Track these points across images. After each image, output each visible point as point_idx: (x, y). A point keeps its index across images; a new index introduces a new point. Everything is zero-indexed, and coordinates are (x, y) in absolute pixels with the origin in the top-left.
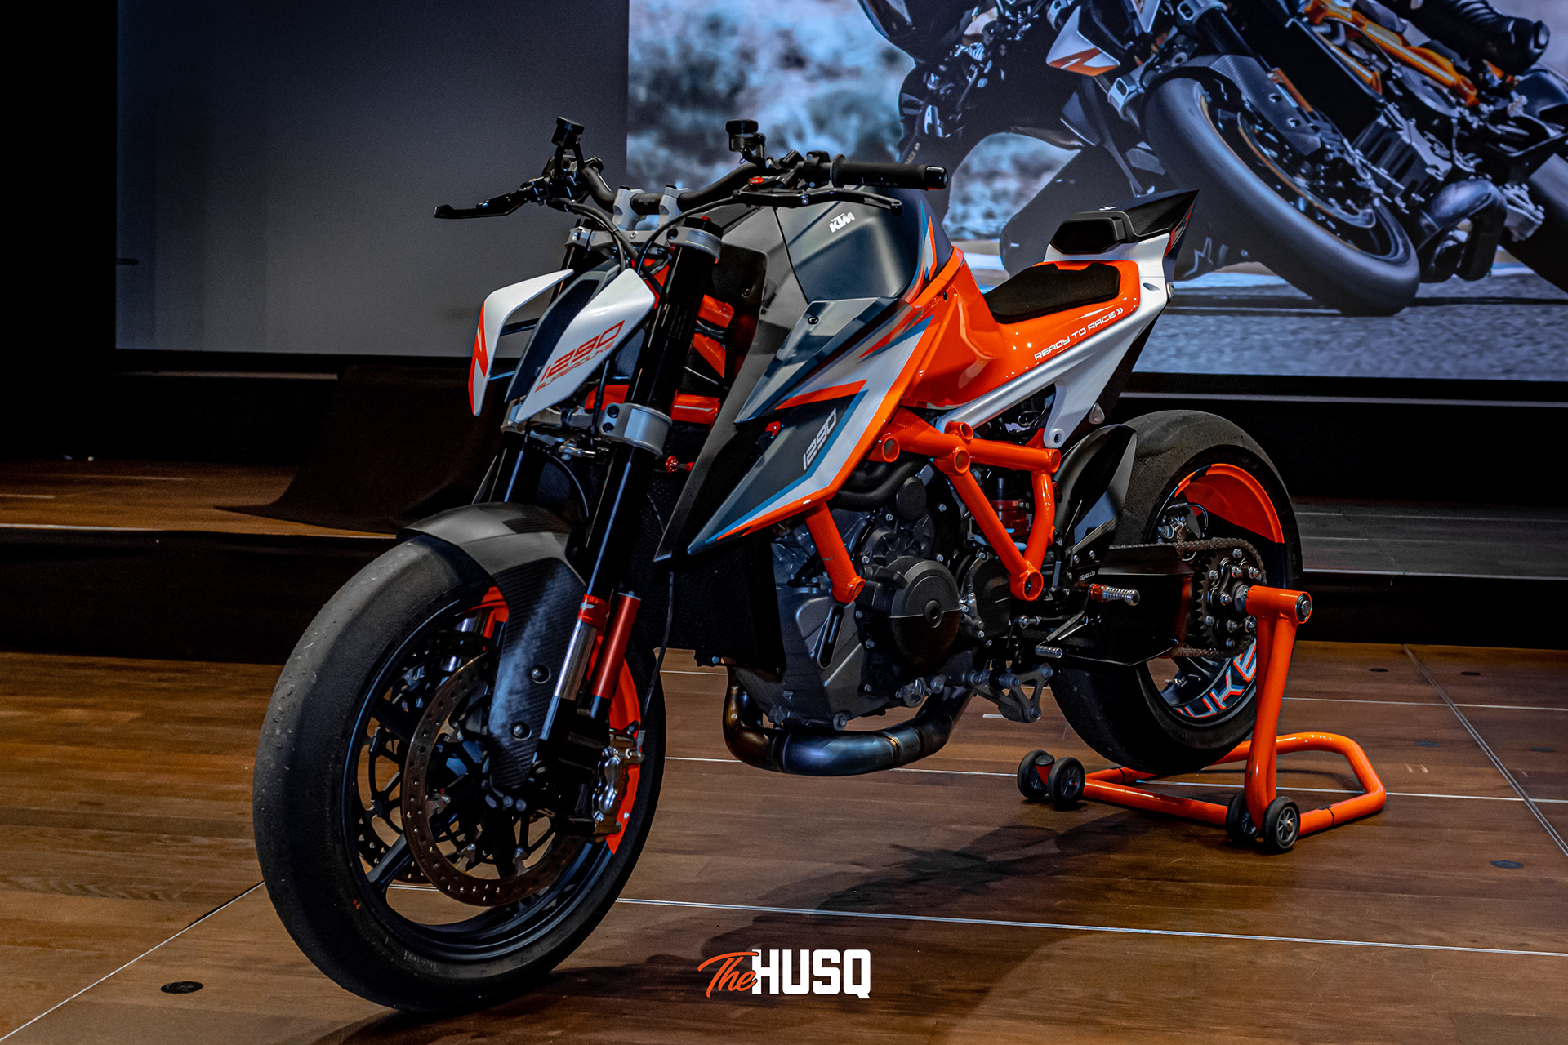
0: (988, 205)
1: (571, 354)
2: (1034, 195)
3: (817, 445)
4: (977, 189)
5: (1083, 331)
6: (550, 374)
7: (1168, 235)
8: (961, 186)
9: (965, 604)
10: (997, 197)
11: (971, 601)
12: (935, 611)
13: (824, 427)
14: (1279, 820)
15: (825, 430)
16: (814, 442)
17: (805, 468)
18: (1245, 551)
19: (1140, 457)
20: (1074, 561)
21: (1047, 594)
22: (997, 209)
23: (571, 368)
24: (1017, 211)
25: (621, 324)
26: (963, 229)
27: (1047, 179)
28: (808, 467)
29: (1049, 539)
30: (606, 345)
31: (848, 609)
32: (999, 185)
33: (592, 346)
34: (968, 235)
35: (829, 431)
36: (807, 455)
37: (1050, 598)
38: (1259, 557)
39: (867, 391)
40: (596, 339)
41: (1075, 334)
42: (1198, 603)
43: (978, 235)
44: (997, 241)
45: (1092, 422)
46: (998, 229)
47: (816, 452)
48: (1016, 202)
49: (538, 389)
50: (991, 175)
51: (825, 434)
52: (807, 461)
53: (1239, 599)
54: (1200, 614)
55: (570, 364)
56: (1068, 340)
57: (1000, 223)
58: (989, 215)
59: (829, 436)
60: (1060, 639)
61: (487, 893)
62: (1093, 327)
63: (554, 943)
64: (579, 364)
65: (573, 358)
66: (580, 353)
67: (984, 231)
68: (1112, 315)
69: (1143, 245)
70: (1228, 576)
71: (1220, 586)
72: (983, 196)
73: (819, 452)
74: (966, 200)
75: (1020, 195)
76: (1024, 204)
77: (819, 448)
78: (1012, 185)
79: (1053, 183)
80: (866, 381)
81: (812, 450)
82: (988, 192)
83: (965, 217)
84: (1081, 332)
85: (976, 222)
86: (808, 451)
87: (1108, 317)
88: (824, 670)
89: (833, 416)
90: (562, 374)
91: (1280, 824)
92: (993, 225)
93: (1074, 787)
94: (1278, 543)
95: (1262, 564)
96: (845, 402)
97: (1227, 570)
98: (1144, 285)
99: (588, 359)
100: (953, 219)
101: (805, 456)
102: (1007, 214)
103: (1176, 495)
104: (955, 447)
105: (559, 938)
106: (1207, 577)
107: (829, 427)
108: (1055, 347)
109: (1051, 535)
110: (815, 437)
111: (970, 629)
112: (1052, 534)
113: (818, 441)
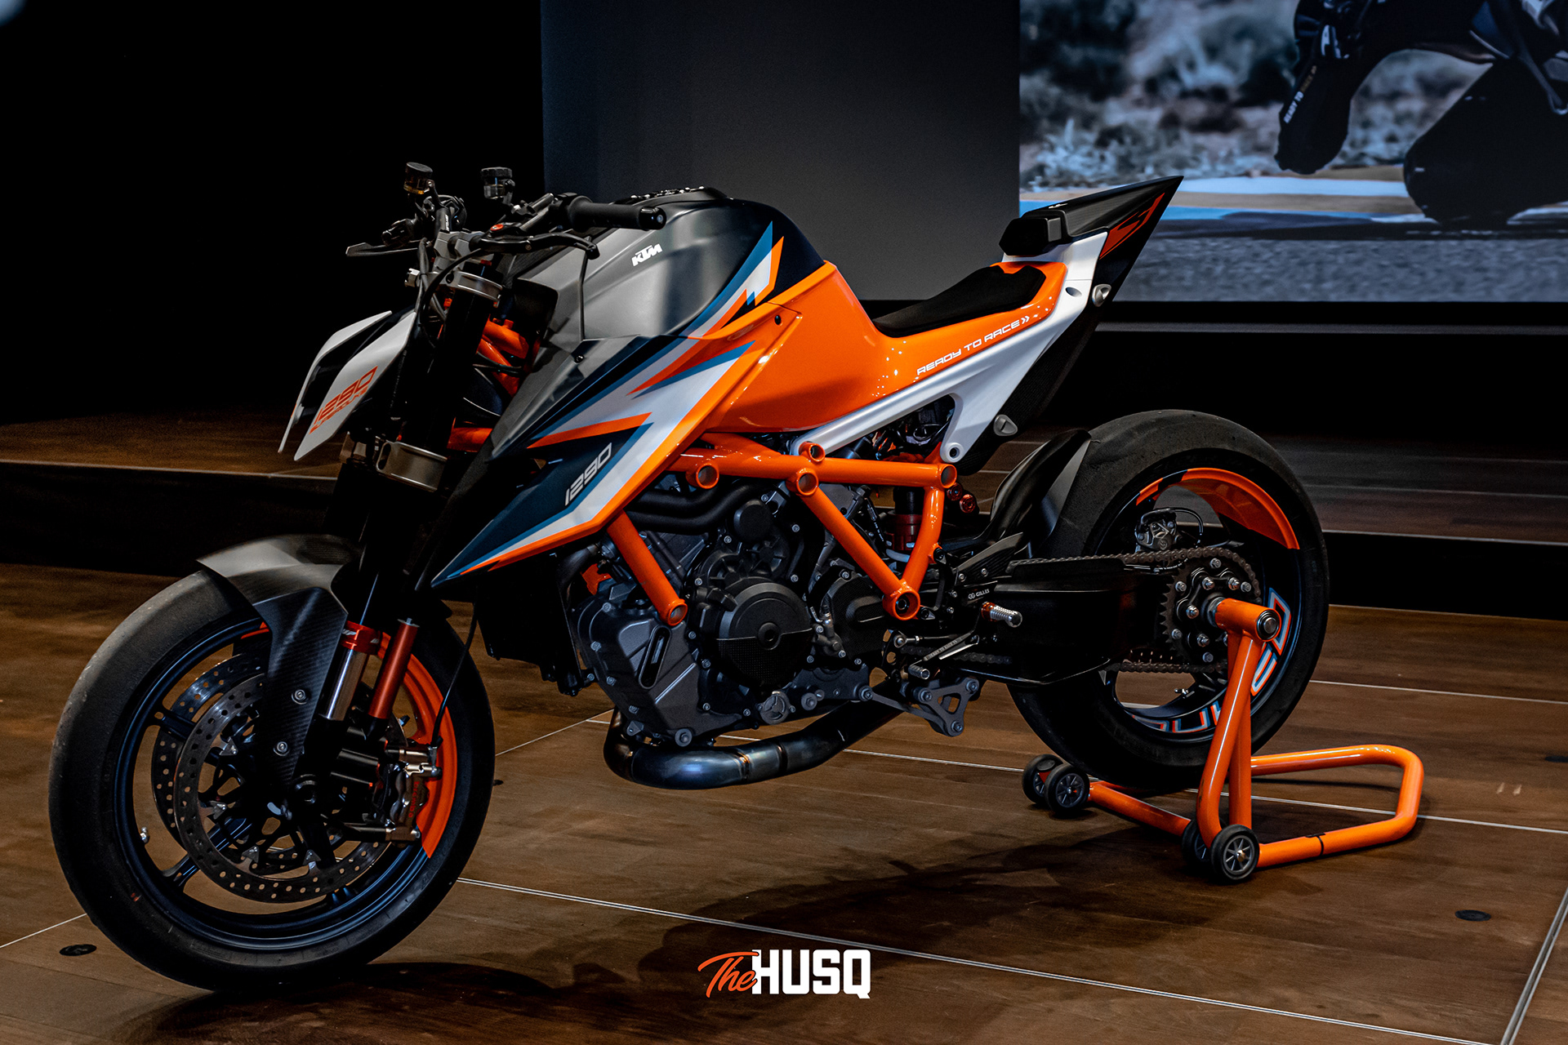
0: (1389, 128)
1: (337, 398)
2: (1440, 115)
3: (584, 480)
4: (1378, 111)
5: (978, 343)
6: (322, 417)
7: (1106, 233)
8: (1361, 110)
9: (821, 624)
10: (1399, 120)
11: (827, 622)
12: (770, 633)
13: (595, 462)
14: (1227, 849)
15: (597, 464)
16: (581, 477)
17: (567, 503)
18: (1226, 561)
19: (1089, 463)
20: (959, 580)
21: (926, 613)
22: (1399, 132)
23: (336, 411)
24: (1421, 133)
25: (374, 370)
26: (1363, 155)
27: (1454, 97)
28: (570, 502)
29: (930, 558)
30: (362, 389)
31: (675, 631)
32: (1402, 106)
33: (352, 391)
34: (1369, 162)
35: (600, 465)
36: (571, 490)
37: (931, 617)
38: (1248, 566)
39: (650, 425)
40: (355, 384)
41: (968, 346)
42: (1162, 616)
43: (1380, 161)
44: (1400, 167)
45: (998, 434)
46: (1401, 153)
47: (582, 487)
48: (1421, 124)
49: (312, 431)
50: (1393, 96)
51: (595, 469)
52: (569, 496)
53: (1211, 612)
54: (1165, 628)
55: (336, 407)
56: (960, 353)
57: (1403, 147)
58: (1391, 139)
59: (599, 471)
60: (941, 658)
61: (275, 890)
62: (991, 338)
63: (364, 936)
64: (341, 408)
65: (338, 402)
66: (342, 397)
67: (1386, 156)
68: (1015, 325)
69: (1076, 246)
70: (1199, 587)
71: (1189, 598)
72: (1384, 119)
73: (585, 486)
74: (1366, 124)
75: (1425, 116)
76: (1429, 125)
77: (586, 482)
78: (1416, 105)
79: (1462, 101)
80: (649, 414)
81: (577, 486)
82: (1390, 114)
83: (1365, 142)
84: (976, 344)
85: (1378, 147)
86: (572, 486)
87: (1010, 327)
88: (649, 690)
89: (608, 451)
90: (328, 417)
91: (1229, 855)
92: (1397, 149)
93: (1073, 795)
94: (1292, 549)
95: (1252, 574)
96: (624, 437)
97: (1199, 580)
98: (1067, 290)
99: (348, 403)
100: (1353, 145)
101: (568, 491)
102: (1411, 136)
103: (1138, 503)
104: (800, 469)
105: (370, 932)
106: (1172, 588)
107: (601, 461)
108: (943, 360)
109: (931, 555)
110: (584, 472)
111: (826, 650)
112: (932, 553)
113: (587, 475)
